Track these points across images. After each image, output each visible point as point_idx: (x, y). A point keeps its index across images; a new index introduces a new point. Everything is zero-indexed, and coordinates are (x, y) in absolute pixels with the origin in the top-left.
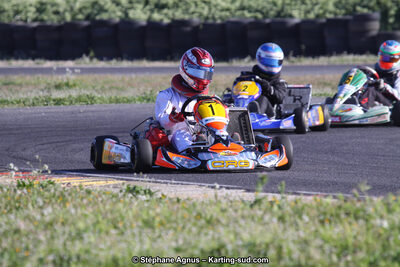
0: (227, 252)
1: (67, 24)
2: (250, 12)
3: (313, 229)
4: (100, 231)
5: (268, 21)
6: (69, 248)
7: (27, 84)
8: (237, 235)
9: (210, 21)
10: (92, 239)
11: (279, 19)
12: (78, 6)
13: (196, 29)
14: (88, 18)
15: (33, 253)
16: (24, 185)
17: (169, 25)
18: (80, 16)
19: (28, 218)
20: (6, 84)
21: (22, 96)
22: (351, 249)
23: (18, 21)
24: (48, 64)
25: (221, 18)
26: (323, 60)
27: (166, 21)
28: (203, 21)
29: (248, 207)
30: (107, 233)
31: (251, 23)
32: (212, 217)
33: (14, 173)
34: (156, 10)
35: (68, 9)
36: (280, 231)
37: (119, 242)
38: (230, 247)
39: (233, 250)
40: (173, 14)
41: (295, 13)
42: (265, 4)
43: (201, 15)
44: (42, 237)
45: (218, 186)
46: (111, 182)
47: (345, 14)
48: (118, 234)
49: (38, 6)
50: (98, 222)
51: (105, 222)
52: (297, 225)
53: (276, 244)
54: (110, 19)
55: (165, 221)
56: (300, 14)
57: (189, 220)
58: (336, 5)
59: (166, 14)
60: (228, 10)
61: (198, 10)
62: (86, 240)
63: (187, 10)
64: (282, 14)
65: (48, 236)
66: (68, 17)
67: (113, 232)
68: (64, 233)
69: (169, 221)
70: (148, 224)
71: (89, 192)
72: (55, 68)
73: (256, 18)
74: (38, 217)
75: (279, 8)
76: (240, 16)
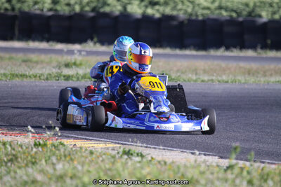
2: (226, 11)
5: (241, 19)
9: (194, 17)
11: (250, 18)
13: (182, 23)
14: (93, 10)
17: (159, 20)
18: (87, 9)
25: (202, 15)
27: (157, 15)
28: (187, 17)
31: (227, 21)
34: (150, 6)
35: (78, 2)
40: (164, 10)
41: (264, 14)
43: (186, 12)
54: (112, 12)
56: (267, 15)
59: (158, 10)
60: (208, 8)
61: (184, 7)
63: (175, 7)
64: (253, 14)
66: (77, 8)
73: (231, 16)
75: (251, 9)
76: (218, 14)
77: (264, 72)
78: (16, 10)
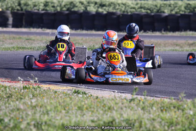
0: (116, 123)
1: (58, 12)
2: (144, 9)
3: (158, 113)
4: (57, 111)
5: (153, 14)
6: (42, 118)
7: (37, 40)
9: (125, 13)
10: (53, 115)
11: (158, 13)
12: (63, 4)
13: (119, 16)
14: (68, 9)
15: (25, 120)
16: (26, 88)
17: (106, 15)
18: (64, 9)
19: (24, 103)
20: (27, 40)
21: (33, 45)
22: (175, 124)
23: (35, 10)
24: (48, 31)
25: (130, 12)
26: (177, 34)
27: (105, 12)
28: (122, 13)
29: (128, 102)
30: (61, 112)
31: (145, 15)
32: (111, 106)
33: (21, 82)
34: (100, 7)
35: (59, 5)
36: (141, 114)
37: (66, 116)
38: (117, 121)
39: (119, 122)
40: (108, 10)
41: (166, 11)
42: (152, 6)
43: (121, 10)
44: (30, 113)
45: (116, 91)
47: (190, 12)
48: (66, 113)
49: (45, 3)
50: (57, 107)
51: (60, 106)
52: (150, 111)
53: (139, 120)
54: (78, 11)
55: (88, 108)
56: (168, 11)
57: (100, 107)
58: (185, 8)
59: (105, 9)
60: (134, 8)
61: (120, 8)
62: (50, 115)
63: (115, 7)
64: (160, 11)
65: (33, 112)
66: (59, 9)
67: (64, 111)
68: (40, 111)
69: (91, 108)
70: (80, 108)
71: (56, 92)
72: (50, 33)
73: (147, 12)
74: (29, 103)
75: (158, 8)
76: (139, 11)
77: (165, 44)
78: (24, 10)
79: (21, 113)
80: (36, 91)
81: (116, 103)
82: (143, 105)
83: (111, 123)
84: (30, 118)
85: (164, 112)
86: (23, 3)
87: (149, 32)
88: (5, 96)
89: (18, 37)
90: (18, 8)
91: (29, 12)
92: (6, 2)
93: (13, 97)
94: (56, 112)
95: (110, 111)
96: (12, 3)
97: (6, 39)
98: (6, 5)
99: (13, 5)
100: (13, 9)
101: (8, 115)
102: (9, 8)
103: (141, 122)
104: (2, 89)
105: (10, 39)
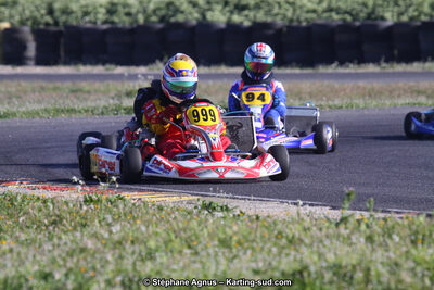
0: (309, 274)
1: (139, 27)
2: (338, 13)
3: (404, 249)
5: (357, 24)
6: (138, 269)
7: (96, 91)
8: (321, 256)
9: (295, 24)
10: (165, 259)
11: (369, 22)
12: (152, 6)
13: (280, 31)
14: (162, 19)
16: (92, 200)
17: (250, 29)
18: (154, 19)
19: (95, 236)
20: (73, 92)
21: (90, 104)
23: (86, 23)
24: (120, 70)
25: (306, 19)
26: (416, 67)
27: (247, 23)
28: (287, 23)
29: (333, 226)
30: (180, 252)
31: (339, 26)
32: (293, 237)
33: (80, 187)
34: (236, 12)
35: (141, 9)
36: (368, 252)
37: (195, 262)
38: (312, 269)
39: (316, 272)
40: (255, 17)
41: (388, 15)
42: (356, 6)
43: (285, 16)
44: (110, 258)
45: (301, 203)
46: (185, 198)
48: (191, 254)
49: (109, 7)
50: (171, 241)
51: (178, 240)
52: (387, 245)
53: (363, 266)
54: (186, 21)
55: (243, 241)
56: (392, 16)
57: (269, 240)
58: (432, 7)
59: (247, 16)
60: (314, 11)
61: (282, 11)
62: (159, 260)
63: (270, 11)
64: (373, 16)
65: (117, 256)
66: (141, 19)
67: (187, 251)
68: (133, 253)
69: (247, 241)
71: (160, 208)
72: (126, 74)
73: (344, 20)
74: (106, 235)
75: (369, 10)
76: (327, 18)
77: (391, 92)
78: (61, 24)
79: (89, 259)
80: (117, 207)
81: (305, 230)
82: (368, 232)
83: (299, 275)
84: (111, 267)
85: (420, 246)
86: (60, 9)
87: (351, 66)
88: (46, 222)
89: (51, 85)
90: (48, 19)
91: (73, 27)
92: (20, 8)
93: (65, 221)
94: (170, 254)
95: (292, 247)
96: (33, 8)
97: (25, 92)
98: (21, 15)
99: (36, 14)
100: (35, 22)
101: (61, 263)
102: (27, 19)
103: (368, 270)
104: (39, 204)
105: (34, 91)
